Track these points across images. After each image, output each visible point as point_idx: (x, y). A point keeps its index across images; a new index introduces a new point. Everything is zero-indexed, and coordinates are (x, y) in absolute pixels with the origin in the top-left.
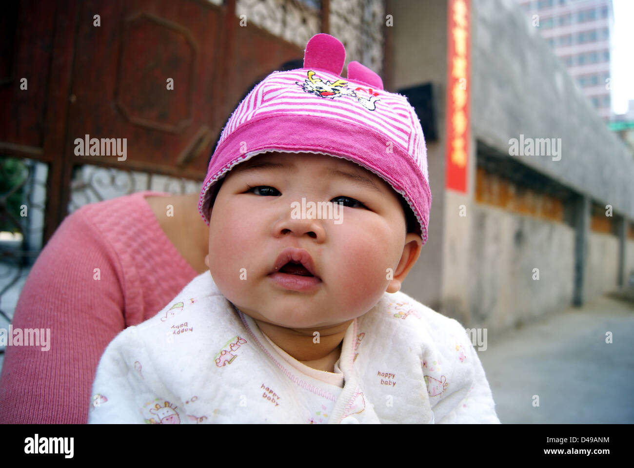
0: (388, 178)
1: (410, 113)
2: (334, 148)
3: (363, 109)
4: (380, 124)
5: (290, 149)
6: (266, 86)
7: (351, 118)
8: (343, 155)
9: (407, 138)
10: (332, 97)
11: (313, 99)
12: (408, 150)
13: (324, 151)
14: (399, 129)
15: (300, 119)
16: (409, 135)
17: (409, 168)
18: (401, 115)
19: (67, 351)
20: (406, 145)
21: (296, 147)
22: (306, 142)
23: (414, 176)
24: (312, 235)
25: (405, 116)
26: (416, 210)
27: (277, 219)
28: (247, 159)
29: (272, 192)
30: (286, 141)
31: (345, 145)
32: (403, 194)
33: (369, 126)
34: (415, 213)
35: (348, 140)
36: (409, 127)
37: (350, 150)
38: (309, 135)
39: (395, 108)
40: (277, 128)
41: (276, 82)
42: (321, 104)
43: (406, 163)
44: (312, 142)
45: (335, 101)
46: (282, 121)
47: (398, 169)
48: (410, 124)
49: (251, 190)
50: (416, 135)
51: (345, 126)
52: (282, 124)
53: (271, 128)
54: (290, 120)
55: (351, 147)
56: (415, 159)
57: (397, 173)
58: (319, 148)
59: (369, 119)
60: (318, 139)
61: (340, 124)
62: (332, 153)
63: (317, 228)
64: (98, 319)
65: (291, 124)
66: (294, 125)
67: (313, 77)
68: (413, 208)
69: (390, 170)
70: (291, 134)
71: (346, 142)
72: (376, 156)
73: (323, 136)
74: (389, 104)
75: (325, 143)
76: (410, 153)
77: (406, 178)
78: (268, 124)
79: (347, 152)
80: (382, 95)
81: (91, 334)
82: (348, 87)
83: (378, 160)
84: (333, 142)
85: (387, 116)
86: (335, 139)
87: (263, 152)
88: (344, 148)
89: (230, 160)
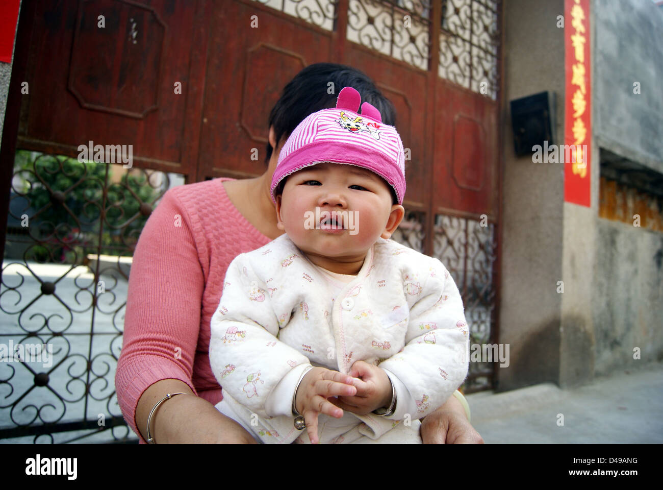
0: (386, 178)
1: (397, 139)
2: (360, 163)
3: (374, 139)
4: (382, 148)
5: (338, 162)
6: (319, 122)
7: (368, 145)
8: (365, 166)
9: (396, 155)
10: (357, 131)
11: (347, 132)
12: (396, 162)
13: (355, 164)
14: (392, 150)
15: (342, 145)
16: (397, 153)
17: (397, 172)
18: (393, 141)
19: (162, 277)
20: (395, 159)
21: (341, 161)
22: (346, 159)
23: (399, 176)
24: (340, 205)
25: (395, 142)
26: (398, 194)
27: (320, 197)
28: (313, 165)
29: (317, 183)
30: (335, 157)
31: (366, 161)
32: (394, 186)
33: (377, 150)
34: (398, 196)
35: (367, 158)
36: (397, 148)
37: (368, 164)
38: (348, 155)
39: (390, 137)
40: (330, 149)
41: (324, 119)
42: (353, 137)
43: (396, 170)
44: (349, 159)
45: (359, 134)
46: (332, 145)
47: (392, 173)
48: (398, 147)
49: (305, 183)
50: (401, 153)
51: (365, 150)
52: (333, 147)
53: (327, 149)
54: (337, 145)
55: (369, 162)
56: (399, 166)
57: (391, 175)
58: (353, 162)
59: (377, 145)
60: (352, 157)
61: (363, 149)
62: (359, 165)
63: (342, 201)
64: (180, 255)
65: (337, 148)
66: (340, 148)
67: (344, 116)
68: (397, 194)
69: (387, 174)
70: (338, 154)
71: (366, 159)
72: (381, 166)
73: (355, 156)
74: (386, 133)
75: (356, 159)
76: (398, 163)
77: (395, 178)
78: (325, 147)
79: (367, 165)
80: (382, 127)
81: (176, 265)
82: (364, 123)
83: (382, 169)
84: (360, 159)
85: (385, 142)
86: (360, 157)
87: (323, 162)
88: (365, 163)
89: (302, 164)
